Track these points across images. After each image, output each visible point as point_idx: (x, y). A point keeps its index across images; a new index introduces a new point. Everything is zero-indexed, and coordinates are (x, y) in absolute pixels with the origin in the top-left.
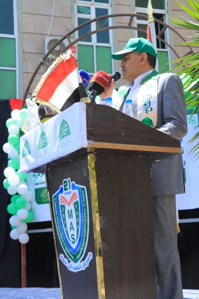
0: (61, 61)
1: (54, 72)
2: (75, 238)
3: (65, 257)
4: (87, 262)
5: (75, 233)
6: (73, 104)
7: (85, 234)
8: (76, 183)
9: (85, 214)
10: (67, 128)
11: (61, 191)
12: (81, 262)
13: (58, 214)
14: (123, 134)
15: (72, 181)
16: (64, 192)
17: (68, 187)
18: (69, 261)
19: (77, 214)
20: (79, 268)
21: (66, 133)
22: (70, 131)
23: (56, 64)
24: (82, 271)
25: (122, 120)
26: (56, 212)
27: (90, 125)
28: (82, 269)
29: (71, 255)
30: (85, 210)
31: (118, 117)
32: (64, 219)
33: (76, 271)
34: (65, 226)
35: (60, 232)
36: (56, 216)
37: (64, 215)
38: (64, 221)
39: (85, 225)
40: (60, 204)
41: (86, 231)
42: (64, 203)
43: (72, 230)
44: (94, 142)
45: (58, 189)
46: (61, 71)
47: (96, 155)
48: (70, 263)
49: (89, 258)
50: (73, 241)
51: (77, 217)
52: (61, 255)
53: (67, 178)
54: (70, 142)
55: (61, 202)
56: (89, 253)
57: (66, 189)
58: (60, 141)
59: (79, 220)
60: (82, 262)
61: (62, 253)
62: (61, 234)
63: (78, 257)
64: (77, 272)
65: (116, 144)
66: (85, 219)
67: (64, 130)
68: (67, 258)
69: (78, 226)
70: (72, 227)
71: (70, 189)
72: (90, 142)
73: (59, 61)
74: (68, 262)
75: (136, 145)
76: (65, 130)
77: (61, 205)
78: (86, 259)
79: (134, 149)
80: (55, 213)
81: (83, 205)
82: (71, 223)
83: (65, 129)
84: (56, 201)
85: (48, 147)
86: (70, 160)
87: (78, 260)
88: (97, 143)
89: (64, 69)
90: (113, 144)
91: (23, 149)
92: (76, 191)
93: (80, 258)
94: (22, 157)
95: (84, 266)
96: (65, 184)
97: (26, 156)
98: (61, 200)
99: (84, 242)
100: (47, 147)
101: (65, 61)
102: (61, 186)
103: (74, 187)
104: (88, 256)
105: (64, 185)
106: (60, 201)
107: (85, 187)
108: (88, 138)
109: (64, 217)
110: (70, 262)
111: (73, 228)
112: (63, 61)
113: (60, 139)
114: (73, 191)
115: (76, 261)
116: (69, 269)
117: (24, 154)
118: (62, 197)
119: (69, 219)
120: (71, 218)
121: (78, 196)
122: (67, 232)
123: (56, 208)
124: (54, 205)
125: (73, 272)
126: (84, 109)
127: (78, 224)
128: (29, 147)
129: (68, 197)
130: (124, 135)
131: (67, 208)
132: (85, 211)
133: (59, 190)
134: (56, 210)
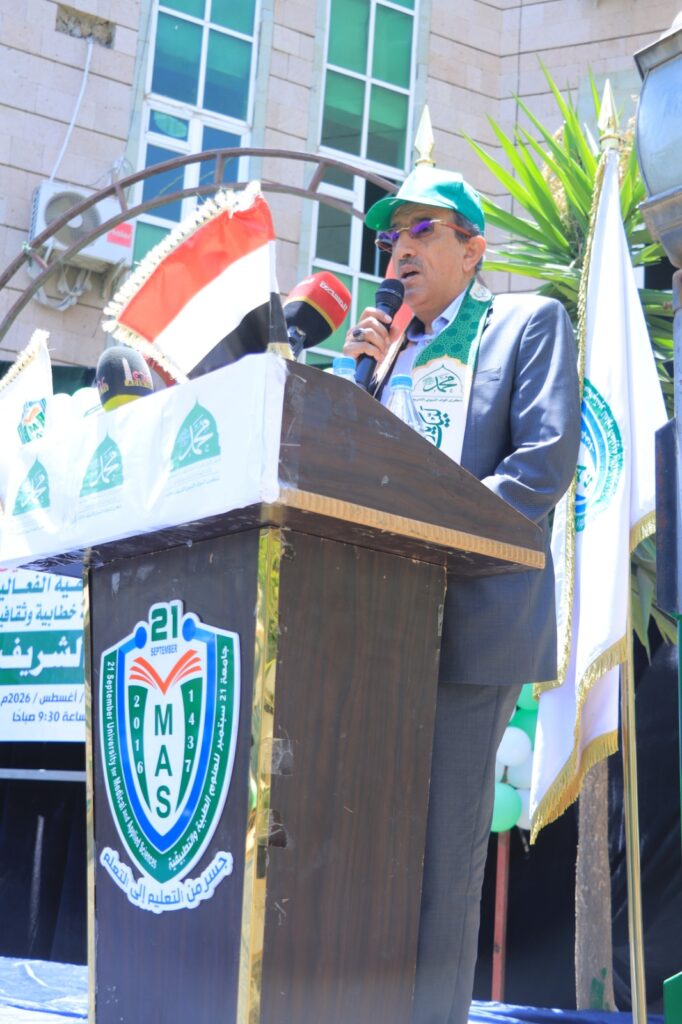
0: (218, 212)
1: (191, 245)
2: (173, 798)
3: (123, 858)
4: (208, 884)
5: (174, 783)
6: (238, 357)
7: (212, 789)
8: (202, 621)
9: (222, 726)
10: (209, 432)
11: (140, 641)
12: (183, 881)
13: (114, 715)
14: (385, 480)
15: (184, 612)
16: (150, 644)
17: (168, 628)
18: (137, 875)
19: (192, 721)
20: (172, 900)
21: (202, 447)
22: (220, 444)
23: (201, 220)
24: (185, 910)
25: (386, 435)
26: (109, 708)
27: (291, 434)
28: (184, 904)
29: (147, 856)
30: (224, 711)
31: (377, 422)
32: (138, 734)
33: (158, 910)
34: (139, 757)
35: (114, 774)
36: (106, 721)
37: (137, 720)
38: (137, 742)
39: (218, 760)
40: (128, 682)
41: (217, 779)
42: (147, 681)
43: (164, 772)
44: (298, 490)
45: (127, 634)
46: (214, 245)
47: (288, 537)
48: (140, 880)
49: (218, 871)
50: (164, 809)
51: (190, 730)
52: (107, 850)
53: (168, 602)
54: (214, 480)
55: (133, 677)
56: (221, 854)
57: (156, 637)
58: (175, 473)
59: (195, 742)
60: (188, 881)
61: (110, 846)
62: (117, 782)
63: (172, 865)
64: (164, 912)
65: (361, 508)
66: (220, 741)
67: (196, 440)
68: (130, 863)
69: (188, 761)
70: (163, 762)
71: (175, 635)
72: (286, 488)
73: (211, 214)
74: (130, 876)
75: (418, 523)
76: (200, 439)
77: (131, 688)
78: (205, 874)
79: (412, 531)
80: (105, 712)
81: (219, 694)
82: (163, 750)
83: (202, 434)
84: (113, 673)
85: (124, 488)
86: (190, 544)
87: (172, 874)
88: (306, 493)
89: (222, 240)
90: (355, 506)
91: (21, 488)
92: (200, 647)
93: (180, 868)
94: (14, 514)
95: (194, 895)
96: (160, 618)
97: (29, 513)
98: (134, 669)
99: (204, 817)
100: (117, 488)
101: (231, 216)
102: (141, 624)
103: (189, 632)
104: (215, 863)
105: (151, 621)
106: (128, 673)
107: (234, 636)
108: (283, 476)
109: (136, 726)
110: (142, 876)
111: (167, 766)
112: (226, 214)
113: (174, 469)
114: (183, 646)
115: (163, 875)
116: (132, 900)
117: (23, 505)
118: (140, 660)
119: (156, 733)
120: (163, 733)
121: (203, 664)
122: (142, 778)
123: (109, 696)
124: (105, 683)
125: (146, 911)
126: (280, 380)
127: (189, 754)
128: (45, 484)
129: (163, 665)
130: (389, 482)
131: (155, 697)
132: (223, 715)
133: (132, 636)
134: (110, 702)
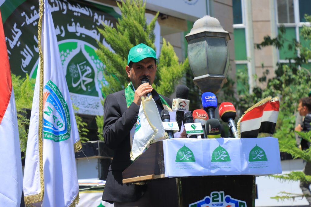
8: (232, 197)
10: (263, 154)
15: (225, 195)
16: (211, 203)
17: (220, 199)
21: (261, 158)
22: (267, 158)
53: (219, 191)
54: (267, 167)
83: (260, 154)
91: (177, 153)
92: (232, 205)
96: (216, 196)
102: (208, 197)
105: (212, 197)
107: (245, 202)
128: (192, 154)
133: (204, 200)
